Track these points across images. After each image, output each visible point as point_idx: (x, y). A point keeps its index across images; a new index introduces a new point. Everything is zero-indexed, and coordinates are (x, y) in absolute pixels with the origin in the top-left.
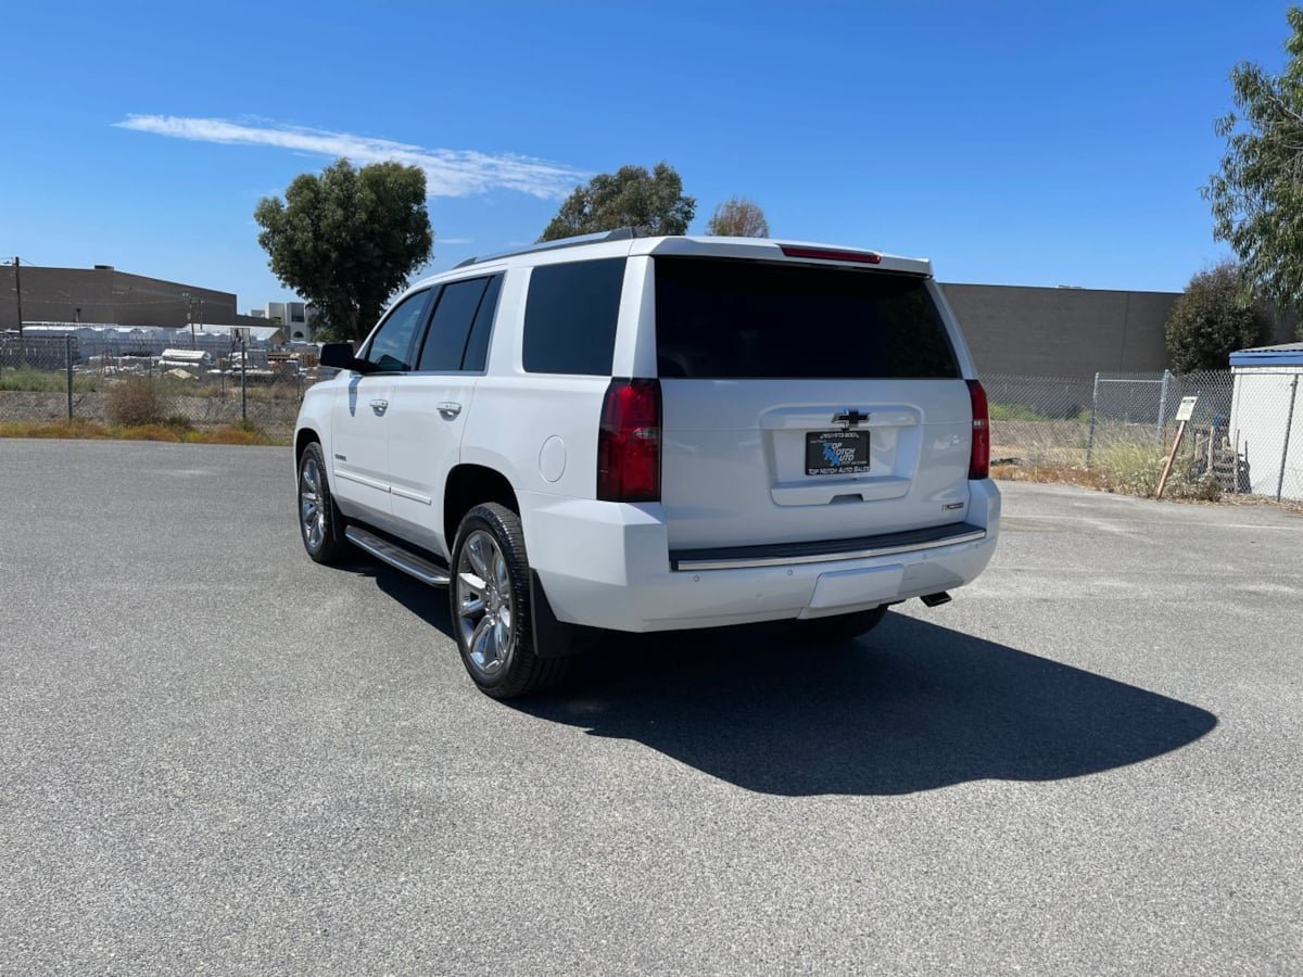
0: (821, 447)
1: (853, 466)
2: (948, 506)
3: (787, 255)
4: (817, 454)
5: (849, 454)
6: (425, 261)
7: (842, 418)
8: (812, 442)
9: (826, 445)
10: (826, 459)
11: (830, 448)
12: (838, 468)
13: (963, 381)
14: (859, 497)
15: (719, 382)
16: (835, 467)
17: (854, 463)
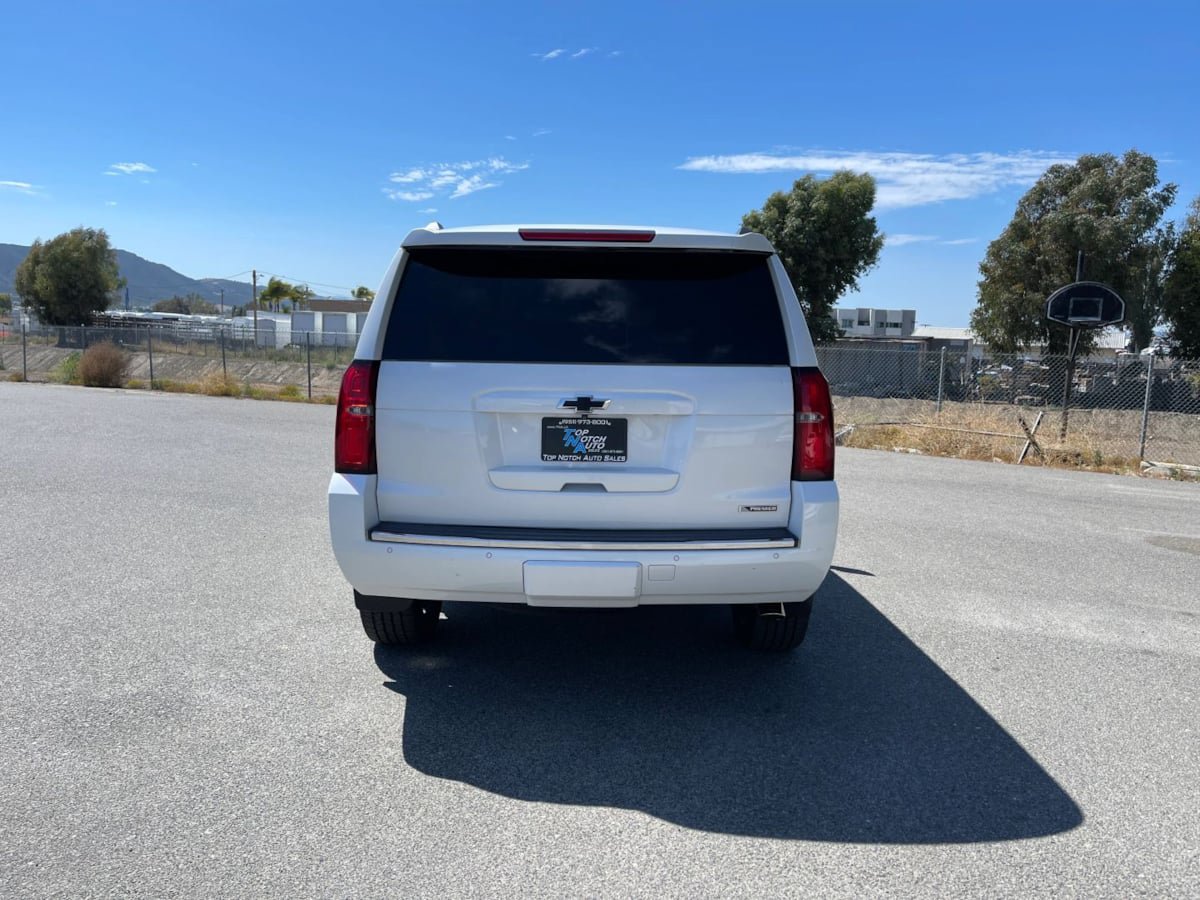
0: (562, 433)
1: (603, 455)
2: (748, 508)
3: (524, 239)
4: (554, 440)
5: (600, 442)
6: (873, 263)
7: (568, 404)
8: (549, 427)
9: (568, 431)
10: (566, 445)
11: (573, 434)
12: (583, 456)
13: (789, 369)
14: (600, 488)
15: (435, 365)
16: (579, 454)
17: (605, 451)
